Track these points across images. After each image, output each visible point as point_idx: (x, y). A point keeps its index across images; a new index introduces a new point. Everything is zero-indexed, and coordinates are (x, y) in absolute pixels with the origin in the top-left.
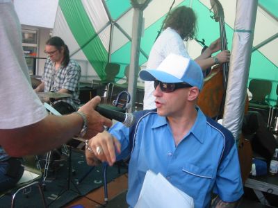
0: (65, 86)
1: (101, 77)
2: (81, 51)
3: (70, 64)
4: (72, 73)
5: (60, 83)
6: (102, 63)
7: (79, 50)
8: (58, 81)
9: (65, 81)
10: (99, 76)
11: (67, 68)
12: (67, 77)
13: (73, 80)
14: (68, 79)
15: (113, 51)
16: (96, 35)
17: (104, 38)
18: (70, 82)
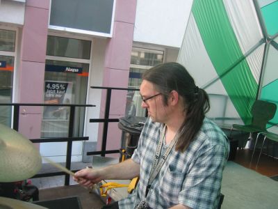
0: (187, 197)
1: (245, 119)
2: (220, 80)
3: (202, 136)
4: (206, 161)
5: (173, 185)
6: (248, 99)
7: (217, 79)
8: (169, 177)
9: (188, 182)
10: (242, 119)
11: (195, 146)
12: (192, 173)
13: (209, 183)
14: (196, 178)
15: (265, 83)
16: (244, 58)
17: (254, 63)
18: (202, 188)
